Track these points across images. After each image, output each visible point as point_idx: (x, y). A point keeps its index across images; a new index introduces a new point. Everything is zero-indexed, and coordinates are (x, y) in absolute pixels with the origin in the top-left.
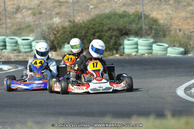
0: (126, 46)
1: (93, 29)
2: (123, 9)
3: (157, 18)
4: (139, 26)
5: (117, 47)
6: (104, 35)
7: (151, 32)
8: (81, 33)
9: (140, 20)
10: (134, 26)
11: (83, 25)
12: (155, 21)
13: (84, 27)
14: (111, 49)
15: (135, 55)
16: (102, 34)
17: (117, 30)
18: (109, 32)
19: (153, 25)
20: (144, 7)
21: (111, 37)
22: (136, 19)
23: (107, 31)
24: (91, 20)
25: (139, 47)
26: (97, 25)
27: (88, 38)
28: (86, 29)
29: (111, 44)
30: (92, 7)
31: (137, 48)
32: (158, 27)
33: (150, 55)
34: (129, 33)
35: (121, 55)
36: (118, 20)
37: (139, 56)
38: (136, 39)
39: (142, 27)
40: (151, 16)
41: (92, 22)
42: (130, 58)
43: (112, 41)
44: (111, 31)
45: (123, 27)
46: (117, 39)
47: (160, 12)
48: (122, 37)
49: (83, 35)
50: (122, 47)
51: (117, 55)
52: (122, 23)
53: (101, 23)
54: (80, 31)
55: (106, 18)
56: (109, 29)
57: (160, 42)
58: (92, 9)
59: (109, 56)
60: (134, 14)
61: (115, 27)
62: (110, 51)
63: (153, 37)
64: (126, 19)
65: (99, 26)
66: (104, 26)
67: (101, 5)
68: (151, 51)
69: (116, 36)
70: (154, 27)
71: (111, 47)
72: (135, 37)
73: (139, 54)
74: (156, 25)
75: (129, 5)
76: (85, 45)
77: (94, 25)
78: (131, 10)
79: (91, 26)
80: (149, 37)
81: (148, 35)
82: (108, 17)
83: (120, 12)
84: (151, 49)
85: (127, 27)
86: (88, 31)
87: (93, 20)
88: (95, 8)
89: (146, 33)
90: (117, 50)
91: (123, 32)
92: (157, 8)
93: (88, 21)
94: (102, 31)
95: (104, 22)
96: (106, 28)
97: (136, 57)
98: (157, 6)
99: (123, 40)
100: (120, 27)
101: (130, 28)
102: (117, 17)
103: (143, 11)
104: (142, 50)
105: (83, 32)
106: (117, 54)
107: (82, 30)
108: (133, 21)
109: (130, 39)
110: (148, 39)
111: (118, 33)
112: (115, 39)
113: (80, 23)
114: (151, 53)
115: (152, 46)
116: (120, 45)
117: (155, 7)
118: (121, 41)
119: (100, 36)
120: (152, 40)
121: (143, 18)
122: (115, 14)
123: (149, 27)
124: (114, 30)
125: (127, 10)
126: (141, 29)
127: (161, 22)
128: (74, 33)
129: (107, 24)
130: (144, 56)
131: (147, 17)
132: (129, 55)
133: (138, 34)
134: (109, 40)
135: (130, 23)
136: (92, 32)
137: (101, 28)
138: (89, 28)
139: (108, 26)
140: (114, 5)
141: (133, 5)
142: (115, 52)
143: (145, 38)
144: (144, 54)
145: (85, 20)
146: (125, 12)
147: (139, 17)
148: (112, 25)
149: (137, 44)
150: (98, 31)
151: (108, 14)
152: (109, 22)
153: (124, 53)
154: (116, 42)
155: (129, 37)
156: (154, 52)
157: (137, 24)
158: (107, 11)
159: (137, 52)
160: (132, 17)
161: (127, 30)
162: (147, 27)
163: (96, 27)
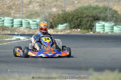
0: (97, 27)
1: (77, 15)
2: (96, 4)
3: (117, 10)
4: (105, 15)
5: (91, 27)
6: (84, 20)
7: (113, 19)
8: (69, 18)
9: (107, 11)
10: (102, 15)
11: (71, 13)
12: (116, 12)
13: (71, 15)
14: (88, 29)
15: (103, 33)
16: (82, 19)
17: (92, 17)
18: (87, 18)
19: (114, 14)
20: (109, 3)
21: (88, 21)
22: (104, 11)
23: (85, 17)
24: (76, 10)
25: (105, 28)
26: (79, 14)
27: (74, 21)
28: (72, 16)
29: (88, 26)
30: (76, 2)
31: (104, 28)
32: (117, 16)
33: (112, 33)
34: (99, 19)
35: (94, 33)
36: (93, 11)
37: (105, 33)
38: (103, 23)
39: (107, 15)
40: (113, 9)
41: (76, 11)
42: (99, 34)
43: (89, 24)
44: (88, 17)
45: (95, 15)
46: (92, 22)
47: (119, 6)
48: (95, 21)
49: (70, 19)
50: (94, 27)
51: (92, 33)
52: (95, 13)
53: (82, 12)
54: (69, 17)
55: (85, 9)
56: (87, 16)
57: (119, 25)
58: (76, 3)
59: (86, 33)
60: (102, 7)
61: (91, 15)
62: (87, 30)
63: (114, 22)
64: (98, 10)
65: (81, 14)
66: (83, 14)
67: (82, 1)
68: (112, 30)
69: (91, 21)
70: (115, 15)
71: (88, 27)
72: (103, 22)
73: (105, 32)
74: (116, 15)
75: (100, 2)
76: (71, 26)
77: (78, 13)
78: (101, 5)
79: (76, 14)
80: (112, 22)
81: (111, 20)
82: (87, 9)
83: (94, 6)
84: (113, 29)
85: (98, 15)
86: (73, 17)
87: (77, 10)
88: (78, 3)
89: (110, 19)
90: (91, 29)
91: (96, 18)
92: (117, 4)
93: (74, 11)
94: (82, 17)
95: (84, 12)
96: (85, 15)
97: (103, 34)
98: (117, 3)
99: (95, 23)
100: (94, 15)
101: (100, 16)
102: (92, 9)
103: (109, 5)
104: (107, 30)
105: (71, 17)
106: (91, 31)
107: (70, 16)
108: (102, 12)
109: (100, 22)
110: (111, 23)
111: (93, 19)
112: (90, 23)
113: (69, 12)
114: (113, 32)
115: (113, 28)
116: (93, 26)
117: (116, 3)
118: (94, 24)
119: (81, 21)
120: (113, 24)
121: (108, 10)
122: (91, 7)
123: (112, 16)
124: (90, 17)
125: (98, 5)
126: (106, 17)
127: (120, 13)
128: (65, 18)
129: (86, 13)
130: (108, 33)
131: (110, 9)
132: (99, 33)
133: (105, 19)
134: (86, 23)
135: (100, 13)
136: (76, 18)
137: (82, 15)
138: (74, 15)
139: (86, 14)
140: (90, 1)
141: (102, 2)
142: (90, 30)
143: (109, 22)
144: (108, 32)
145: (72, 10)
146: (97, 6)
147: (106, 9)
148: (89, 14)
149: (104, 26)
150: (80, 17)
151: (86, 7)
152: (87, 12)
153: (96, 31)
154: (91, 24)
155: (99, 21)
156: (114, 31)
157: (105, 13)
158: (86, 5)
159: (104, 31)
160: (101, 9)
161: (98, 17)
162: (111, 16)
163: (78, 15)
